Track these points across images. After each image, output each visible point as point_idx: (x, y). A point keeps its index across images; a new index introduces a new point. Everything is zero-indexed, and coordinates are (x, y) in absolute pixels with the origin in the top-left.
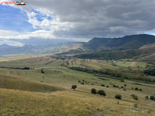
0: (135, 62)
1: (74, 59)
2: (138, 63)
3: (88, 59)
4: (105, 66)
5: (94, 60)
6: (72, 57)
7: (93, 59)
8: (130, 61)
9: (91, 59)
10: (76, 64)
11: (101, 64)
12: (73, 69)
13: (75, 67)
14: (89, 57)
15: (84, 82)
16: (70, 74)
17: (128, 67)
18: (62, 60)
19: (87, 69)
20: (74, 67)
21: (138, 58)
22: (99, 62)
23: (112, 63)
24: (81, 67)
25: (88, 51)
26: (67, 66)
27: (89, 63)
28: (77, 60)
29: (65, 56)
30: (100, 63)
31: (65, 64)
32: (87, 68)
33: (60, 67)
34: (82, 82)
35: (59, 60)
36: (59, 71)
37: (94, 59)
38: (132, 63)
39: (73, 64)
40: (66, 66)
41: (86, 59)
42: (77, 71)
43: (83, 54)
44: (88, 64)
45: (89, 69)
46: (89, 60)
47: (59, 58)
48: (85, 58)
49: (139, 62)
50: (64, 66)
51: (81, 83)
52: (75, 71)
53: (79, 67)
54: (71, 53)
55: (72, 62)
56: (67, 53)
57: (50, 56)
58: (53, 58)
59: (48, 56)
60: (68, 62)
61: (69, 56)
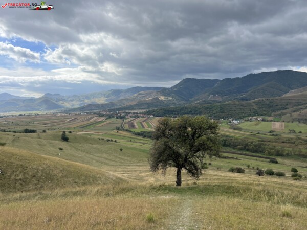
0: (280, 123)
1: (146, 118)
13: (148, 131)
14: (178, 115)
16: (137, 145)
17: (270, 132)
18: (120, 121)
20: (145, 131)
23: (231, 125)
25: (175, 104)
26: (131, 130)
28: (151, 119)
33: (114, 132)
36: (110, 139)
38: (274, 124)
39: (143, 127)
48: (169, 117)
49: (288, 122)
50: (123, 130)
54: (140, 108)
55: (141, 123)
56: (131, 108)
57: (95, 114)
58: (101, 115)
59: (90, 114)
60: (132, 123)
61: (134, 113)
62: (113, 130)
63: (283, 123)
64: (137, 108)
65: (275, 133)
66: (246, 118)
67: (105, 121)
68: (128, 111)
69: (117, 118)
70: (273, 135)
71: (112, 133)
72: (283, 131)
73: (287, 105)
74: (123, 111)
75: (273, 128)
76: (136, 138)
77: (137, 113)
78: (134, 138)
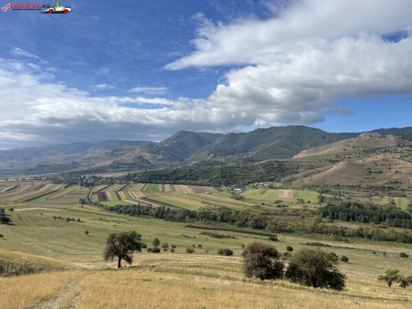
0: (289, 191)
1: (125, 185)
2: (296, 191)
3: (166, 183)
4: (216, 201)
5: (181, 186)
6: (117, 179)
7: (180, 184)
8: (276, 188)
9: (174, 183)
10: (129, 198)
11: (203, 195)
12: (121, 212)
13: (126, 205)
14: (167, 180)
16: (108, 225)
17: (276, 202)
18: (87, 189)
19: (165, 210)
20: (122, 204)
21: (293, 180)
22: (198, 192)
23: (233, 193)
24: (146, 203)
25: (166, 165)
26: (101, 203)
27: (169, 193)
28: (131, 187)
29: (96, 178)
30: (199, 194)
32: (164, 208)
33: (77, 207)
34: (151, 246)
35: (77, 188)
37: (183, 184)
38: (282, 192)
39: (119, 198)
40: (96, 204)
41: (160, 185)
42: (133, 215)
45: (171, 209)
46: (167, 187)
47: (76, 184)
48: (156, 183)
49: (298, 189)
50: (91, 203)
52: (127, 216)
53: (139, 206)
54: (116, 170)
55: (116, 193)
56: (103, 170)
57: (48, 179)
58: (57, 181)
59: (40, 179)
60: (103, 193)
61: (107, 177)
62: (75, 204)
63: (292, 191)
64: (111, 170)
65: (281, 204)
66: (251, 185)
67: (63, 191)
68: (98, 175)
69: (82, 185)
70: (279, 206)
71: (74, 208)
72: (291, 201)
73: (298, 168)
74: (91, 175)
75: (280, 196)
76: (109, 215)
77: (111, 178)
78: (105, 215)
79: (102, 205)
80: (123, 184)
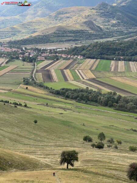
3: (120, 60)
6: (62, 52)
10: (76, 78)
12: (67, 97)
13: (73, 88)
14: (123, 55)
15: (105, 142)
16: (55, 112)
18: (29, 66)
19: (116, 97)
20: (69, 87)
24: (94, 88)
25: (121, 33)
26: (46, 84)
28: (79, 63)
29: (39, 50)
31: (40, 78)
32: (115, 94)
33: (21, 88)
34: (96, 140)
35: (18, 64)
36: (17, 101)
39: (66, 79)
40: (41, 86)
41: (113, 62)
42: (79, 101)
43: (101, 44)
44: (119, 79)
45: (123, 95)
46: (121, 64)
47: (18, 58)
50: (35, 84)
51: (93, 146)
52: (73, 102)
53: (87, 91)
54: (60, 39)
55: (62, 72)
60: (48, 71)
61: (51, 50)
62: (20, 84)
69: (24, 60)
71: (18, 89)
77: (56, 51)
78: (51, 100)
79: (47, 88)
80: (69, 59)
